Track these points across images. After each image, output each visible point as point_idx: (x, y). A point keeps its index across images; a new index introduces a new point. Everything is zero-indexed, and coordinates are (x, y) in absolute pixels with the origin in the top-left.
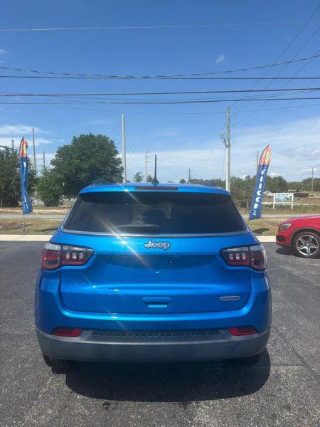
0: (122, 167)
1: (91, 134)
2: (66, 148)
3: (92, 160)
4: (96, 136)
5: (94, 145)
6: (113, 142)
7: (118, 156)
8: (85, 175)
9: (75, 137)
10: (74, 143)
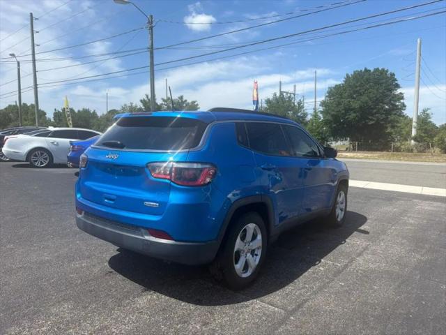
0: (403, 103)
1: (366, 69)
2: (337, 87)
3: (365, 98)
4: (372, 70)
5: (368, 80)
6: (394, 75)
7: (399, 91)
8: (354, 115)
9: (347, 75)
10: (346, 82)
